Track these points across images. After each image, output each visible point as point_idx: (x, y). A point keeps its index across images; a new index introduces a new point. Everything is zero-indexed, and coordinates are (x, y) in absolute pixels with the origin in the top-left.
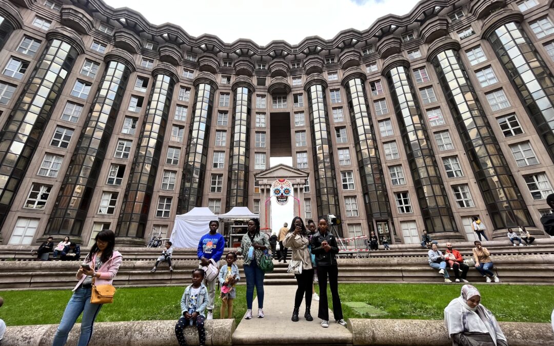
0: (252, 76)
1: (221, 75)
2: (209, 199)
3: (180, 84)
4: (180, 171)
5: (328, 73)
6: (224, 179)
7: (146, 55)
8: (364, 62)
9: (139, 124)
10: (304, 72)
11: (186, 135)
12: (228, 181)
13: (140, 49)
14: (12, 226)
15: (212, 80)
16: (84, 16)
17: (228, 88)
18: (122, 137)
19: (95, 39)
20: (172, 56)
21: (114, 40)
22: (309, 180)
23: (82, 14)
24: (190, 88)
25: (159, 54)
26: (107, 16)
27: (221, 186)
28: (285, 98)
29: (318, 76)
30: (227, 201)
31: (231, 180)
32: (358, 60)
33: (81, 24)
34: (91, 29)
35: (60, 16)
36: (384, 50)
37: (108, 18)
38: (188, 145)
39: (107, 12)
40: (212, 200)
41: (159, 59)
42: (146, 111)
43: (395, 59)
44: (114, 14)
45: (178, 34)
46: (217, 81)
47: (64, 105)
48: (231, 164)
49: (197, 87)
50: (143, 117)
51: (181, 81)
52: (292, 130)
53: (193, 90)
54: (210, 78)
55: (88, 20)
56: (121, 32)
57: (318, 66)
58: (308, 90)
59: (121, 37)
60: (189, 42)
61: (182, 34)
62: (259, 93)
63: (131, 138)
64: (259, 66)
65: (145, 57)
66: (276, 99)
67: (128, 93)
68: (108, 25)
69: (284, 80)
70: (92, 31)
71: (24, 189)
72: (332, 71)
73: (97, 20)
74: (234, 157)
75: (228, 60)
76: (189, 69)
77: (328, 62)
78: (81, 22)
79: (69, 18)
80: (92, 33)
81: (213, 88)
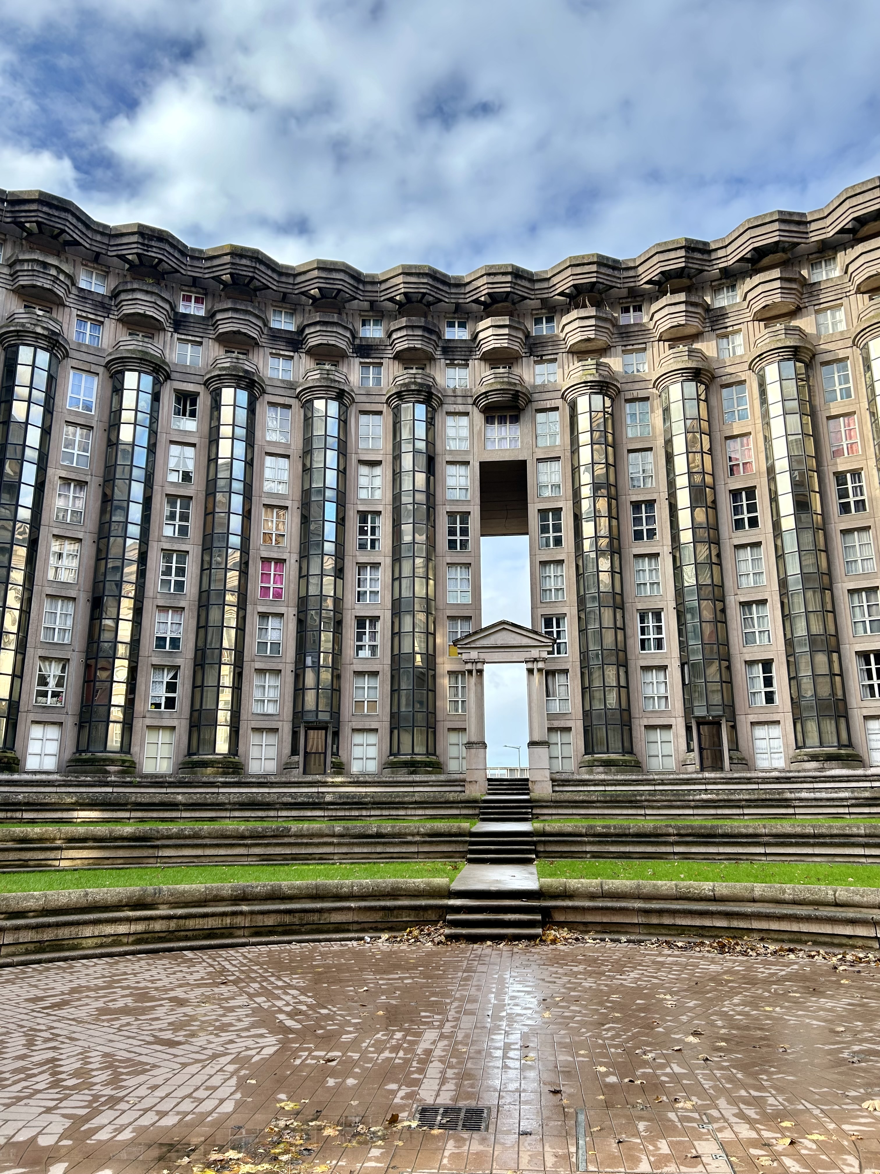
0: (435, 359)
1: (357, 360)
2: (354, 672)
3: (268, 398)
4: (291, 613)
5: (623, 351)
6: (383, 627)
7: (185, 332)
8: (714, 328)
9: (195, 512)
10: (564, 346)
11: (293, 530)
12: (393, 634)
13: (170, 318)
14: (26, 738)
15: (342, 387)
16: (60, 270)
17: (377, 399)
18: (166, 546)
19: (79, 313)
20: (245, 331)
21: (116, 306)
22: (566, 629)
23: (57, 267)
24: (289, 407)
25: (213, 325)
26: (97, 250)
27: (378, 642)
28: (515, 419)
29: (597, 369)
30: (392, 677)
31: (399, 633)
32: (695, 325)
33: (55, 290)
34: (70, 293)
35: (11, 275)
36: (757, 306)
37: (98, 254)
38: (304, 556)
39: (96, 241)
40: (359, 674)
41: (214, 337)
42: (208, 481)
43: (778, 338)
44: (111, 243)
45: (254, 272)
46: (352, 385)
47: (56, 489)
48: (397, 596)
49: (307, 405)
50: (202, 496)
51: (269, 389)
52: (530, 506)
53: (297, 412)
54: (336, 385)
55: (67, 275)
56: (133, 290)
57: (599, 337)
58: (572, 404)
59: (134, 302)
60: (278, 282)
61: (262, 268)
62: (452, 408)
63: (184, 547)
64: (451, 325)
65: (183, 337)
66: (493, 423)
67: (162, 439)
68: (95, 265)
69: (513, 376)
70: (71, 296)
71: (30, 671)
72: (633, 345)
73: (74, 261)
74: (404, 582)
75: (371, 314)
76: (282, 352)
77: (627, 315)
78: (56, 286)
79: (34, 282)
80: (72, 301)
81: (345, 405)
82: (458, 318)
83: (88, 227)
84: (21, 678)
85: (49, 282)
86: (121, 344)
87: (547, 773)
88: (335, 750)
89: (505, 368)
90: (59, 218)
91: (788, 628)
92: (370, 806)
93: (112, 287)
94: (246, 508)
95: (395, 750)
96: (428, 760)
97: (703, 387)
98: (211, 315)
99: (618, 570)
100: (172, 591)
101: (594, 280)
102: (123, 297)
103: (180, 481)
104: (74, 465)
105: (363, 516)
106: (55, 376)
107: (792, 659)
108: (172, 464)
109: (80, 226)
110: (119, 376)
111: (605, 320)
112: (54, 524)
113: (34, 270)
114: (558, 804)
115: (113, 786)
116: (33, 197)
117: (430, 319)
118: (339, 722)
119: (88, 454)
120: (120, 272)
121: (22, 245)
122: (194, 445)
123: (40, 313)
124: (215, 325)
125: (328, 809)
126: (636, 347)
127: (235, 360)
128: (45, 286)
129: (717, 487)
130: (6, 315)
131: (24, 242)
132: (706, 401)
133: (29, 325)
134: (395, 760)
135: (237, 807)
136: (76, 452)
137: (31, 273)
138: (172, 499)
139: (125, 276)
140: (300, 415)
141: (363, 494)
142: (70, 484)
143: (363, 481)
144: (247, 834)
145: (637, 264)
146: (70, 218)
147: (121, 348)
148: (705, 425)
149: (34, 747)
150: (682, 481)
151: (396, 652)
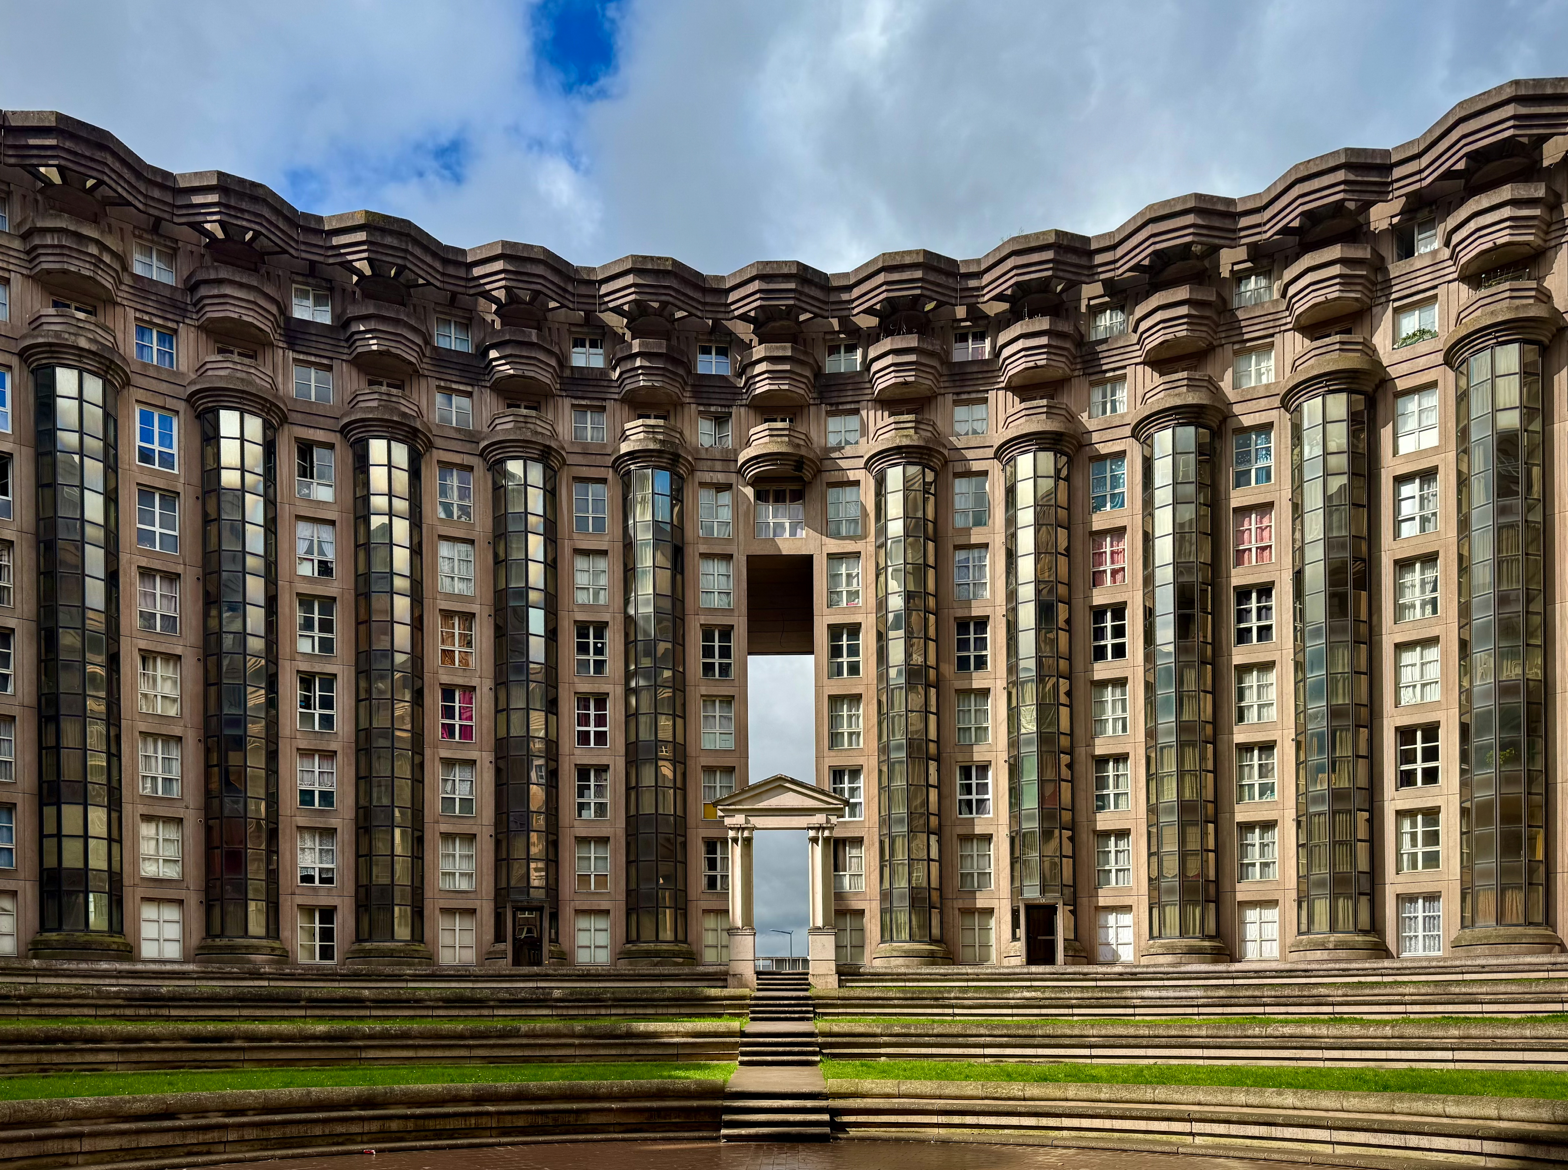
2: (576, 838)
3: (438, 455)
5: (954, 401)
6: (615, 780)
7: (304, 349)
8: (1087, 371)
9: (341, 618)
10: (869, 391)
11: (484, 645)
12: (628, 789)
13: (279, 326)
14: (137, 921)
15: (548, 443)
16: (103, 247)
17: (599, 460)
18: (304, 667)
19: (138, 315)
20: (399, 352)
21: (195, 305)
22: (862, 785)
23: (97, 242)
24: (470, 469)
25: (347, 340)
26: (156, 213)
27: (607, 800)
28: (798, 496)
29: (915, 428)
30: (628, 844)
31: (637, 787)
32: (1061, 366)
33: (99, 278)
34: (121, 283)
35: (28, 253)
36: (1152, 342)
37: (158, 220)
38: (501, 683)
39: (153, 199)
40: (584, 841)
41: (350, 358)
42: (357, 576)
43: (1177, 391)
44: (179, 203)
45: (405, 258)
46: (561, 438)
47: (135, 584)
48: (633, 739)
49: (497, 468)
50: (350, 597)
51: (438, 442)
52: (817, 620)
53: (480, 478)
54: (539, 439)
55: (113, 254)
56: (220, 282)
57: (921, 380)
58: (879, 477)
59: (222, 301)
60: (443, 274)
61: (418, 252)
62: (707, 477)
63: (329, 669)
64: (706, 351)
65: (301, 357)
66: (767, 501)
67: (285, 512)
68: (155, 238)
69: (796, 434)
70: (123, 287)
71: (131, 833)
72: (969, 393)
73: (121, 229)
74: (642, 719)
75: (585, 330)
76: (454, 386)
77: (963, 344)
78: (100, 272)
79: (66, 266)
80: (125, 295)
81: (552, 468)
82: (716, 341)
83: (138, 175)
84: (120, 841)
85: (87, 266)
86: (208, 366)
87: (833, 966)
88: (553, 936)
89: (784, 420)
90: (92, 160)
91: (1153, 791)
92: (610, 1003)
93: (185, 274)
94: (416, 615)
95: (634, 936)
96: (677, 948)
97: (1064, 459)
98: (342, 323)
99: (934, 709)
100: (317, 728)
101: (918, 292)
102: (203, 291)
103: (316, 574)
104: (158, 549)
105: (582, 629)
106: (113, 413)
107: (1154, 830)
108: (302, 548)
109: (127, 174)
110: (209, 416)
111: (931, 354)
112: (139, 635)
113: (63, 247)
114: (846, 1002)
115: (269, 979)
116: (47, 124)
117: (674, 342)
118: (557, 900)
119: (176, 533)
120: (194, 248)
121: (36, 201)
122: (332, 523)
123: (81, 315)
124: (351, 341)
125: (557, 1007)
126: (974, 396)
127: (385, 397)
128: (83, 272)
129: (1073, 601)
130: (27, 317)
131: (39, 197)
132: (1067, 479)
133: (67, 336)
134: (634, 948)
135: (441, 1004)
136: (157, 529)
137: (58, 251)
138: (306, 601)
139: (203, 256)
140: (486, 482)
141: (582, 598)
142: (154, 576)
143: (582, 579)
144: (467, 1034)
145: (983, 267)
146: (110, 160)
147: (210, 373)
148: (1062, 514)
149: (148, 930)
150: (1027, 592)
151: (633, 812)
